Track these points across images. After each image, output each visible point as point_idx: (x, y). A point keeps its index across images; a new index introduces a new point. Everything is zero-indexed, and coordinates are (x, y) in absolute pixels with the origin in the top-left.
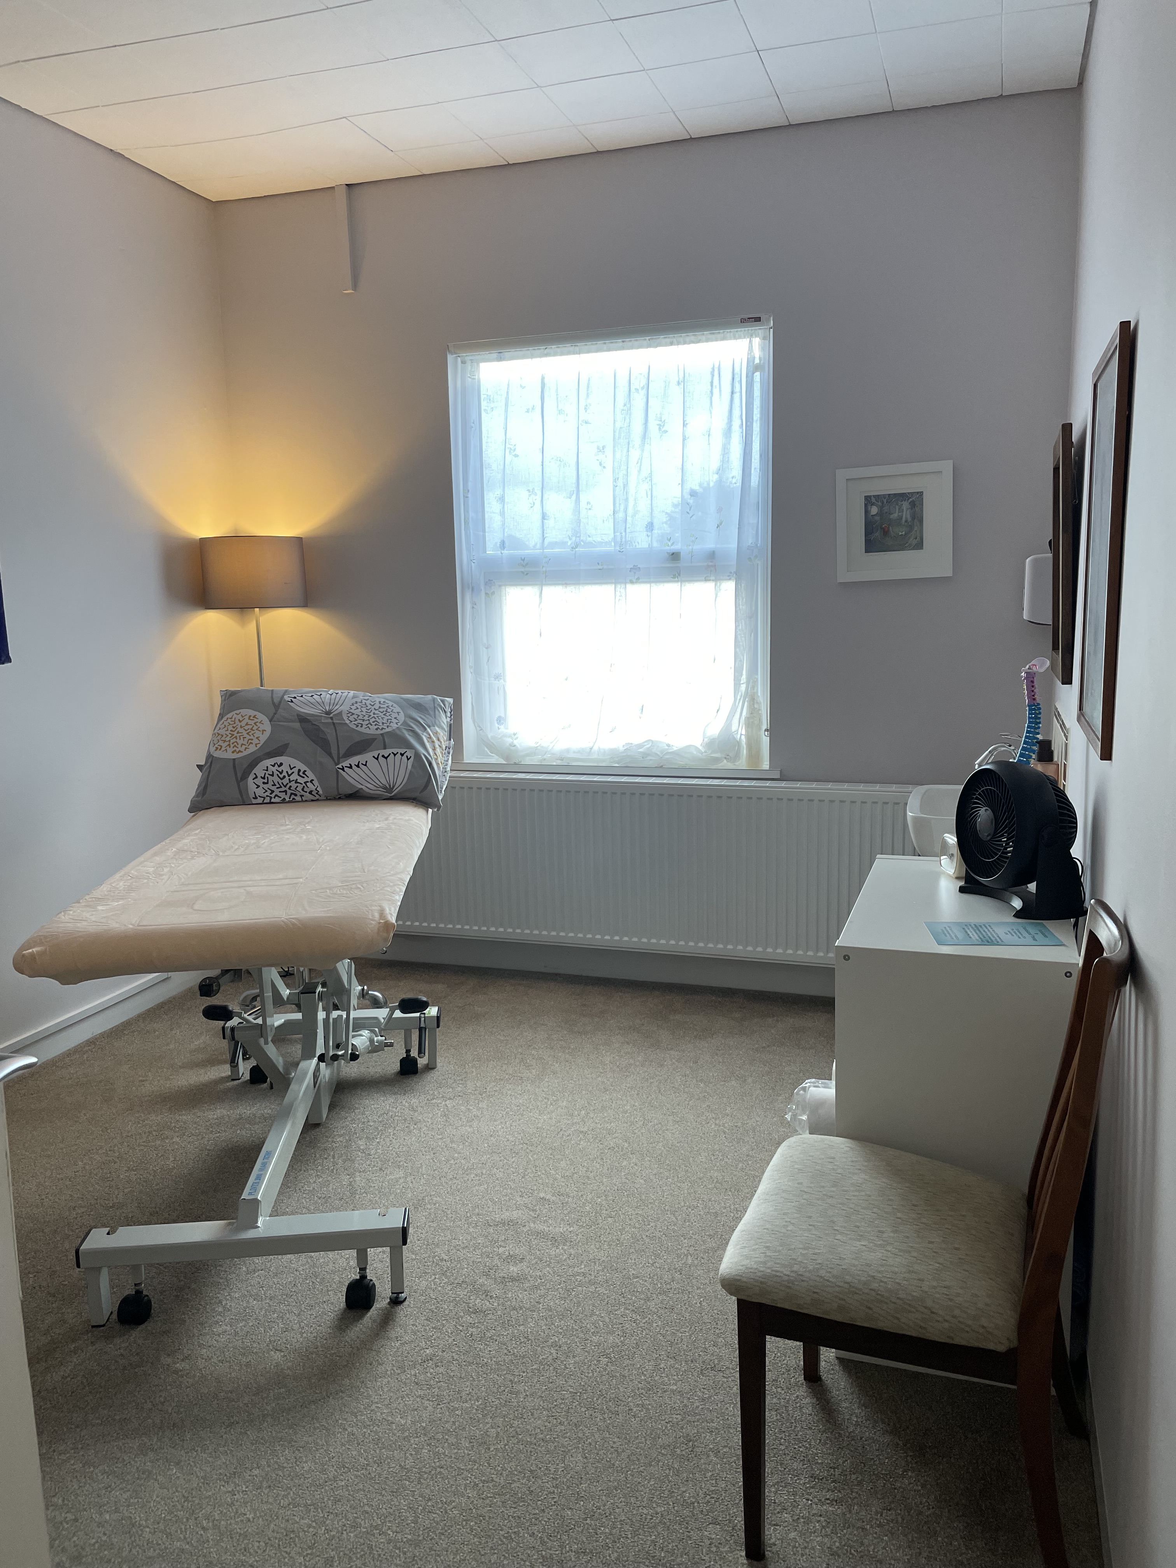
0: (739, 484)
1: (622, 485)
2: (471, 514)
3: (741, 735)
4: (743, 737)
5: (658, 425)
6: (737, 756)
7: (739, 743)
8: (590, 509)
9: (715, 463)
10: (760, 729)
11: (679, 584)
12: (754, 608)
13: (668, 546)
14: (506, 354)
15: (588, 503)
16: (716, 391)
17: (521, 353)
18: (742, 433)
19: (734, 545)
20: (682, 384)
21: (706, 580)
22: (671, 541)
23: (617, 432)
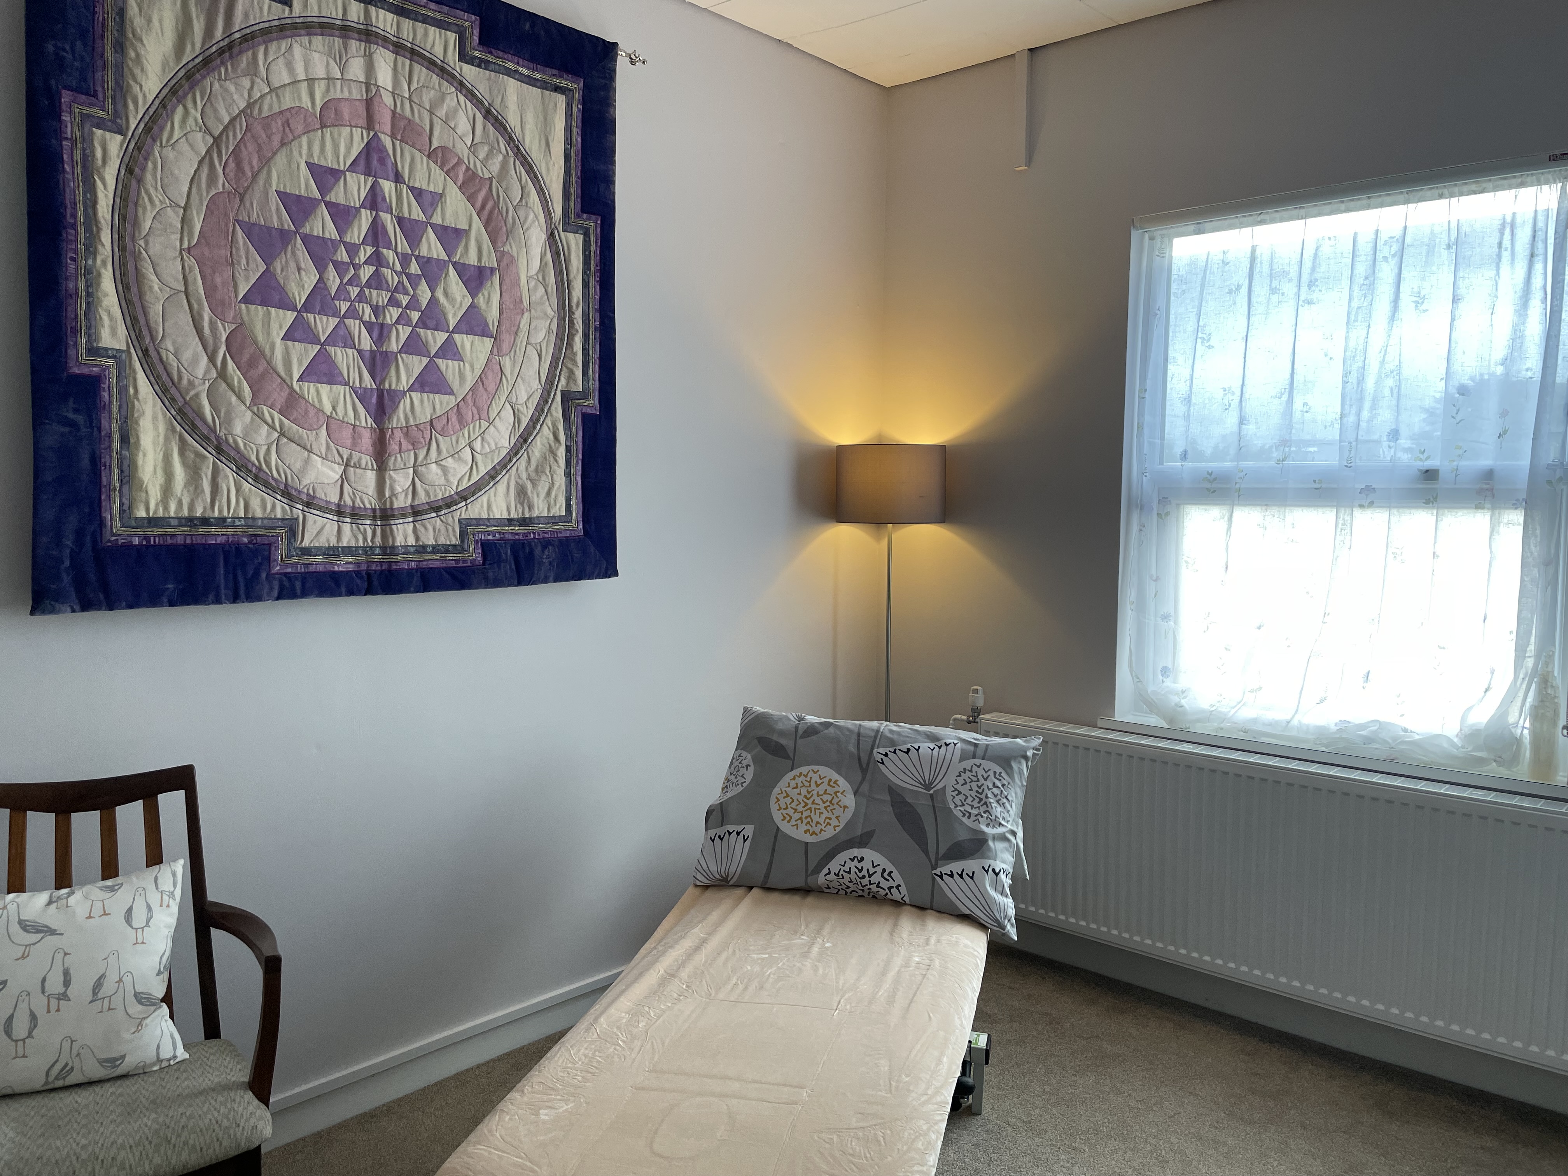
0: (1538, 377)
1: (1355, 381)
2: (1147, 418)
3: (1523, 727)
4: (1526, 732)
5: (1414, 302)
6: (1515, 758)
7: (1518, 741)
8: (1307, 412)
9: (1500, 351)
10: (1554, 723)
11: (1435, 512)
12: (1553, 551)
13: (1421, 460)
14: (1207, 224)
15: (1305, 404)
16: (1506, 255)
17: (1226, 222)
18: (1545, 309)
19: (1525, 462)
20: (1454, 247)
21: (1479, 507)
22: (1426, 455)
23: (1353, 313)
